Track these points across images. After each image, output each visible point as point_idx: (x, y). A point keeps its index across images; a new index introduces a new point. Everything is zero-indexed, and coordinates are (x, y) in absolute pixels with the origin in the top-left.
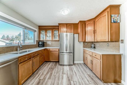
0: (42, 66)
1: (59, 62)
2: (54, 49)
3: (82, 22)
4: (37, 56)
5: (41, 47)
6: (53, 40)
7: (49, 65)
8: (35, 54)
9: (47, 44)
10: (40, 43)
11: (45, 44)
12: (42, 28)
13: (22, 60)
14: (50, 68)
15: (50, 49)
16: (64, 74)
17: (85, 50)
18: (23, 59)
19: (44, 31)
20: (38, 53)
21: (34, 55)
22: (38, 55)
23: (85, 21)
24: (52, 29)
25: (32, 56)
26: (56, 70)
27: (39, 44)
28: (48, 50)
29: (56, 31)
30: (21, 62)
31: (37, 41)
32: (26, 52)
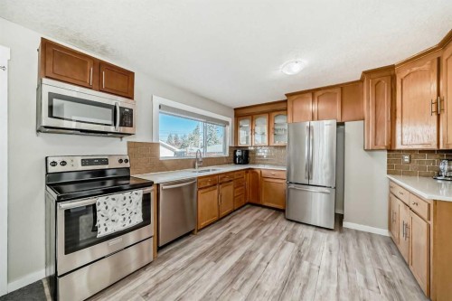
0: (239, 211)
1: (283, 211)
2: (273, 173)
3: (373, 76)
4: (229, 184)
5: (239, 164)
6: (272, 144)
7: (257, 212)
9: (256, 156)
10: (238, 153)
11: (250, 155)
12: (243, 114)
13: (202, 184)
14: (256, 220)
15: (263, 171)
16: (293, 242)
17: (393, 184)
18: (204, 183)
19: (248, 121)
20: (230, 177)
21: (221, 179)
22: (231, 181)
23: (392, 67)
24: (269, 113)
25: (217, 180)
26: (273, 228)
27: (235, 157)
28: (256, 173)
29: (281, 116)
30: (201, 187)
31: (230, 147)
32: (209, 171)
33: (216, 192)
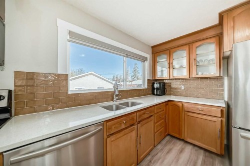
4: (149, 120)
5: (157, 95)
8: (144, 114)
9: (171, 88)
10: (156, 86)
11: (166, 87)
13: (113, 128)
15: (185, 105)
18: (117, 125)
19: (165, 56)
20: (151, 112)
21: (140, 116)
22: (151, 116)
25: (135, 118)
27: (153, 89)
28: (177, 106)
30: (112, 133)
31: (148, 80)
33: (134, 134)
